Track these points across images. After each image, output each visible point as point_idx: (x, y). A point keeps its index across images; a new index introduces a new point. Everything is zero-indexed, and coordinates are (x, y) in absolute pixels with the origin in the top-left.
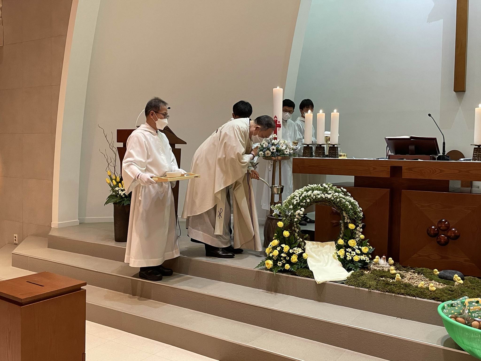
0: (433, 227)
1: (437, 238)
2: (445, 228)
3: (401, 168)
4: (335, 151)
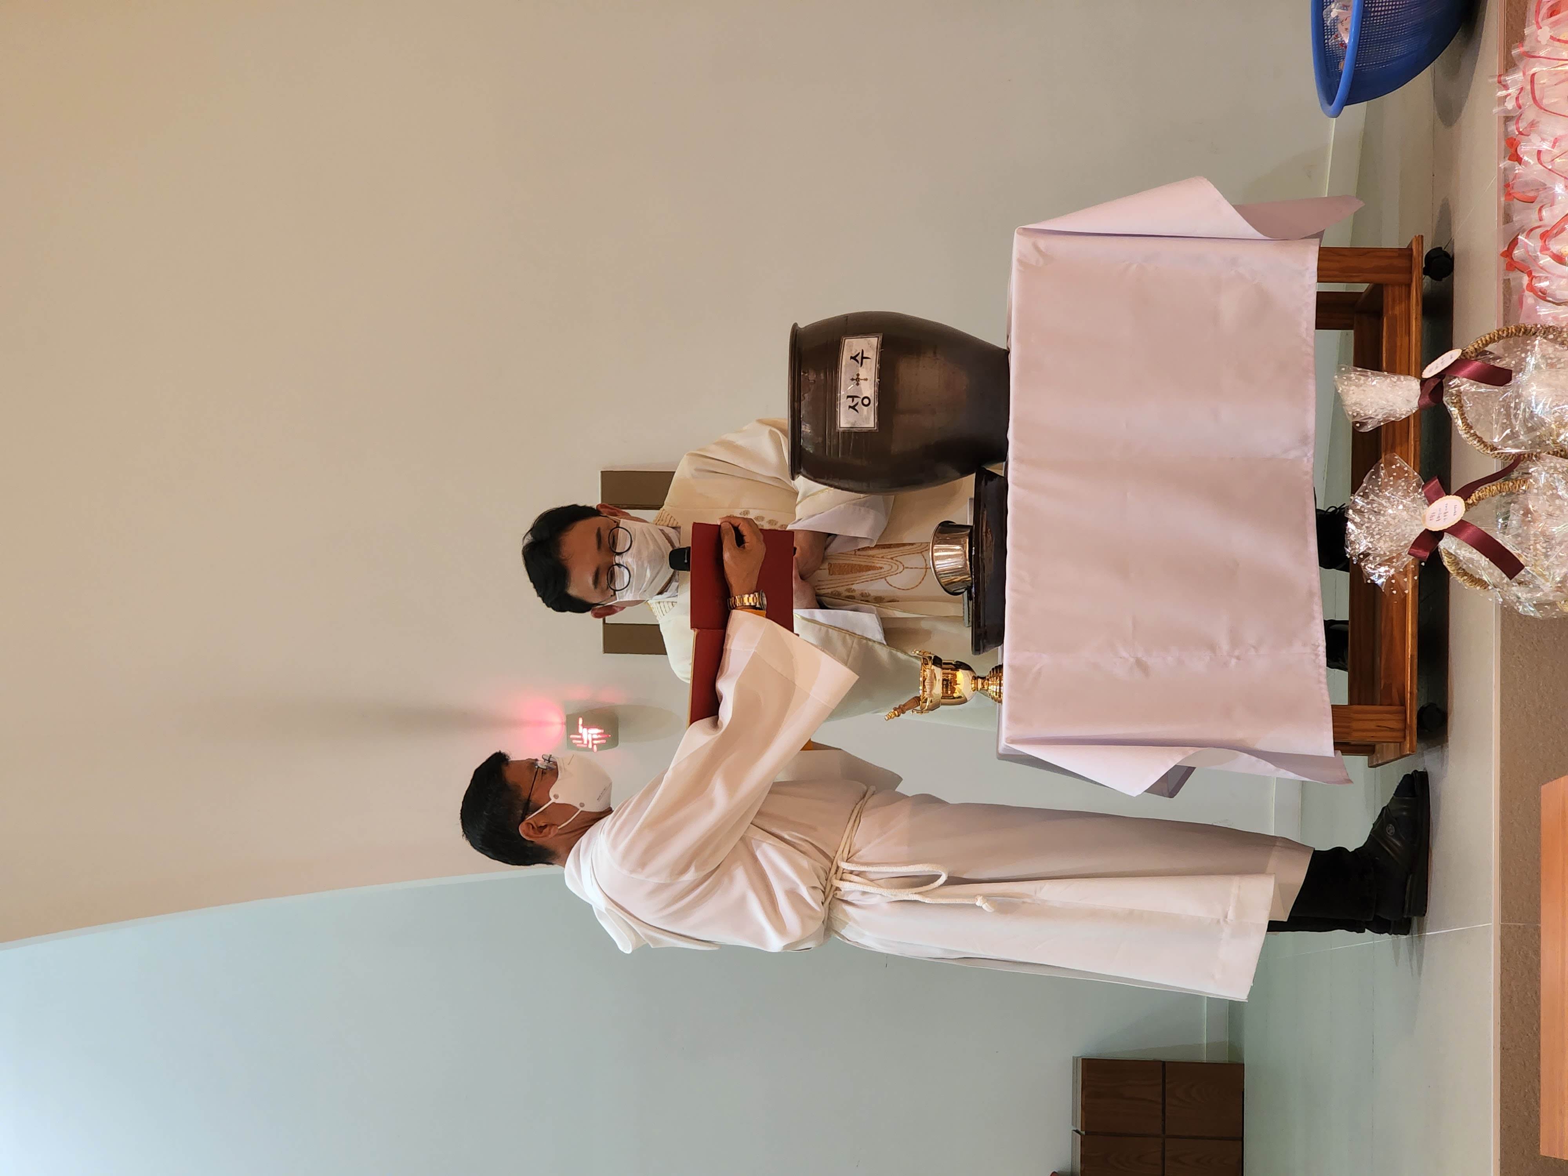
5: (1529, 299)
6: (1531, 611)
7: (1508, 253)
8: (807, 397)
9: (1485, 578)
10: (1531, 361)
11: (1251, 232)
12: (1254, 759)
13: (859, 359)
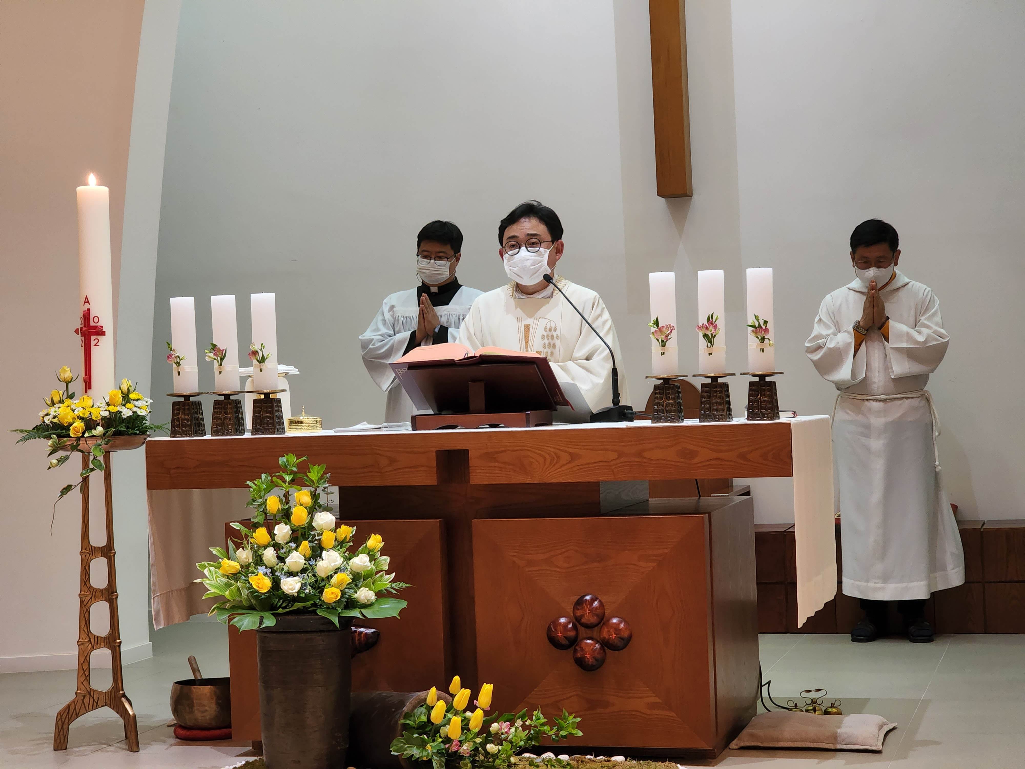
0: (563, 620)
1: (575, 650)
2: (593, 620)
3: (466, 452)
4: (272, 412)
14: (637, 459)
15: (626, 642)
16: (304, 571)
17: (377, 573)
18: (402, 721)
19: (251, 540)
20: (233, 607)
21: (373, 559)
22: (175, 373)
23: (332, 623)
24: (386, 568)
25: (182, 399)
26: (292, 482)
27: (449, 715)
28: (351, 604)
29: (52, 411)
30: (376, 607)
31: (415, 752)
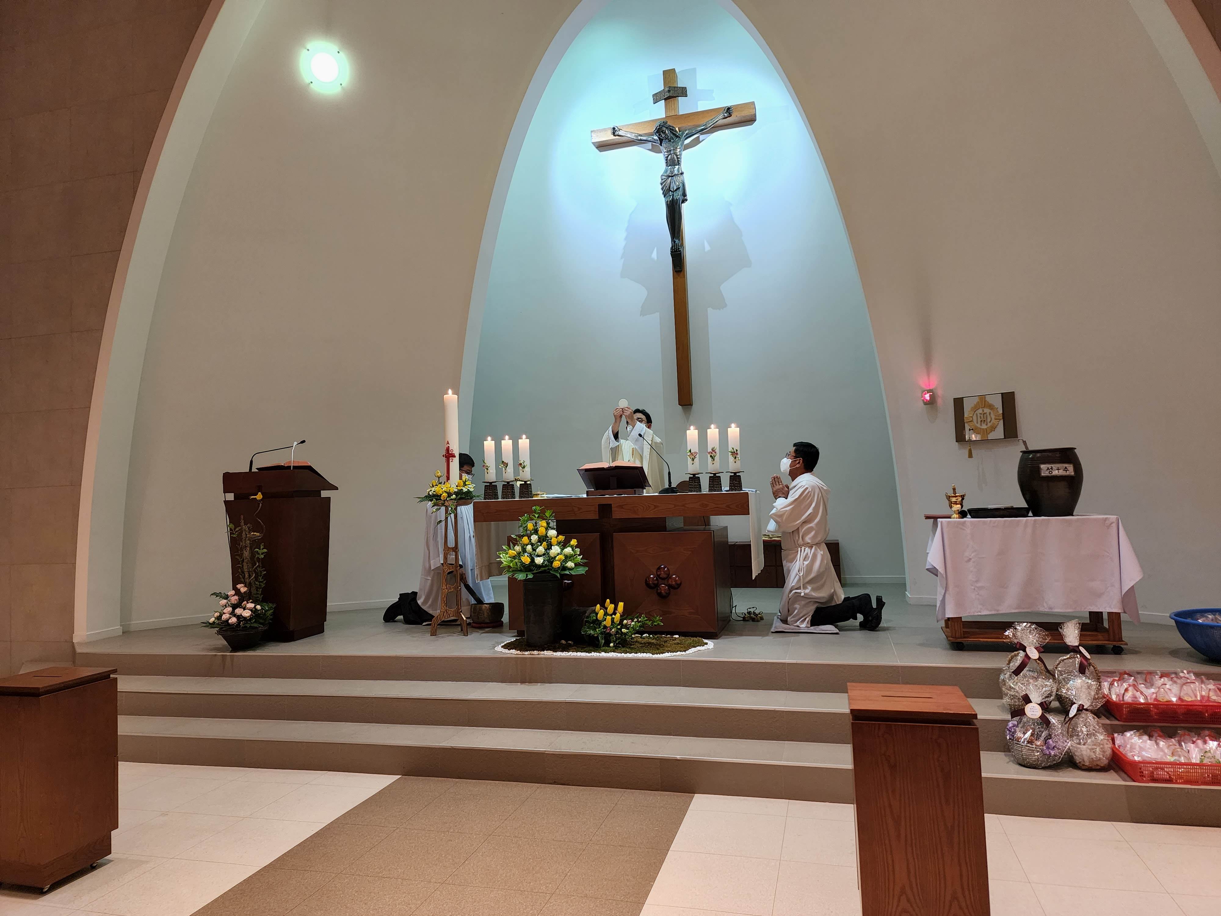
0: (652, 576)
1: (657, 589)
2: (665, 576)
3: (610, 506)
4: (528, 489)
5: (1110, 680)
6: (1002, 677)
7: (1125, 673)
8: (1050, 454)
9: (1011, 664)
10: (1090, 681)
11: (1124, 592)
12: (943, 594)
13: (1066, 469)
14: (683, 508)
15: (679, 585)
16: (544, 554)
17: (575, 555)
18: (585, 619)
19: (521, 542)
20: (513, 571)
21: (573, 550)
22: (486, 473)
23: (557, 577)
24: (579, 553)
25: (489, 484)
26: (538, 517)
27: (605, 617)
28: (564, 568)
29: (433, 489)
30: (575, 570)
31: (592, 632)
